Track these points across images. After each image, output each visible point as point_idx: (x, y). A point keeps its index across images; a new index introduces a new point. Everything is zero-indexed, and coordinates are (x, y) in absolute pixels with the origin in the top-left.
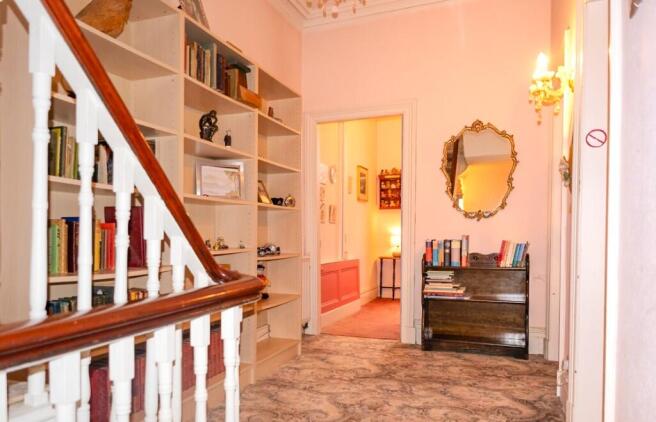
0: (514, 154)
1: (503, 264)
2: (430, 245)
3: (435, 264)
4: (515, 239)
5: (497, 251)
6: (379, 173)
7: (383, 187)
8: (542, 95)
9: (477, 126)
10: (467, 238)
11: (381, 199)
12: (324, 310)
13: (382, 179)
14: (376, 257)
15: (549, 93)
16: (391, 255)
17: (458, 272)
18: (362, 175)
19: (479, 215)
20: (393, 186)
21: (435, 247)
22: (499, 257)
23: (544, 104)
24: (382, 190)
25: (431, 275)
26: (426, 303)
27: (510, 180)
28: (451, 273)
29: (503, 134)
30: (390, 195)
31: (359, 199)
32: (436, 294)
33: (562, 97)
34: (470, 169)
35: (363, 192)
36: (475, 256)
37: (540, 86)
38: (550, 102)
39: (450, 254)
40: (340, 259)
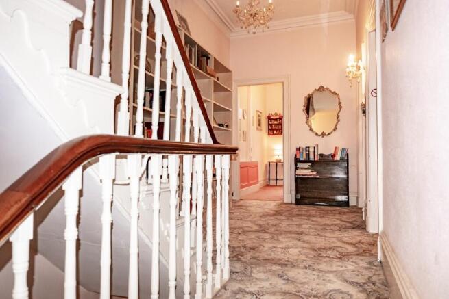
0: (340, 103)
1: (335, 159)
2: (298, 149)
3: (301, 159)
4: (341, 146)
5: (333, 152)
6: (267, 115)
7: (270, 123)
8: (352, 73)
9: (321, 89)
10: (317, 146)
11: (269, 129)
12: (242, 187)
13: (269, 118)
14: (266, 162)
15: (355, 72)
16: (275, 161)
17: (313, 163)
18: (259, 116)
19: (323, 134)
20: (276, 122)
21: (301, 150)
22: (333, 156)
23: (353, 77)
24: (269, 124)
25: (299, 165)
26: (296, 179)
27: (338, 116)
28: (309, 164)
29: (334, 93)
30: (274, 127)
31: (257, 129)
32: (302, 175)
33: (361, 74)
34: (316, 114)
35: (260, 125)
36: (321, 155)
37: (350, 69)
38: (356, 77)
39: (309, 154)
40: (248, 161)
